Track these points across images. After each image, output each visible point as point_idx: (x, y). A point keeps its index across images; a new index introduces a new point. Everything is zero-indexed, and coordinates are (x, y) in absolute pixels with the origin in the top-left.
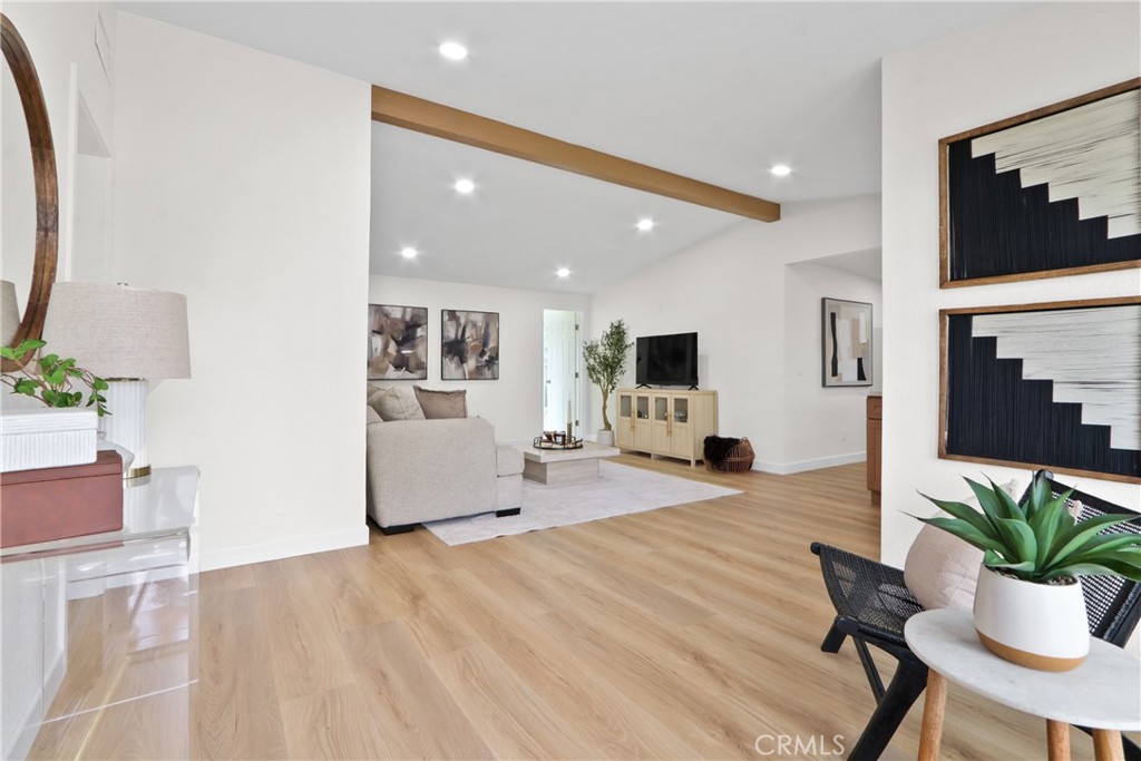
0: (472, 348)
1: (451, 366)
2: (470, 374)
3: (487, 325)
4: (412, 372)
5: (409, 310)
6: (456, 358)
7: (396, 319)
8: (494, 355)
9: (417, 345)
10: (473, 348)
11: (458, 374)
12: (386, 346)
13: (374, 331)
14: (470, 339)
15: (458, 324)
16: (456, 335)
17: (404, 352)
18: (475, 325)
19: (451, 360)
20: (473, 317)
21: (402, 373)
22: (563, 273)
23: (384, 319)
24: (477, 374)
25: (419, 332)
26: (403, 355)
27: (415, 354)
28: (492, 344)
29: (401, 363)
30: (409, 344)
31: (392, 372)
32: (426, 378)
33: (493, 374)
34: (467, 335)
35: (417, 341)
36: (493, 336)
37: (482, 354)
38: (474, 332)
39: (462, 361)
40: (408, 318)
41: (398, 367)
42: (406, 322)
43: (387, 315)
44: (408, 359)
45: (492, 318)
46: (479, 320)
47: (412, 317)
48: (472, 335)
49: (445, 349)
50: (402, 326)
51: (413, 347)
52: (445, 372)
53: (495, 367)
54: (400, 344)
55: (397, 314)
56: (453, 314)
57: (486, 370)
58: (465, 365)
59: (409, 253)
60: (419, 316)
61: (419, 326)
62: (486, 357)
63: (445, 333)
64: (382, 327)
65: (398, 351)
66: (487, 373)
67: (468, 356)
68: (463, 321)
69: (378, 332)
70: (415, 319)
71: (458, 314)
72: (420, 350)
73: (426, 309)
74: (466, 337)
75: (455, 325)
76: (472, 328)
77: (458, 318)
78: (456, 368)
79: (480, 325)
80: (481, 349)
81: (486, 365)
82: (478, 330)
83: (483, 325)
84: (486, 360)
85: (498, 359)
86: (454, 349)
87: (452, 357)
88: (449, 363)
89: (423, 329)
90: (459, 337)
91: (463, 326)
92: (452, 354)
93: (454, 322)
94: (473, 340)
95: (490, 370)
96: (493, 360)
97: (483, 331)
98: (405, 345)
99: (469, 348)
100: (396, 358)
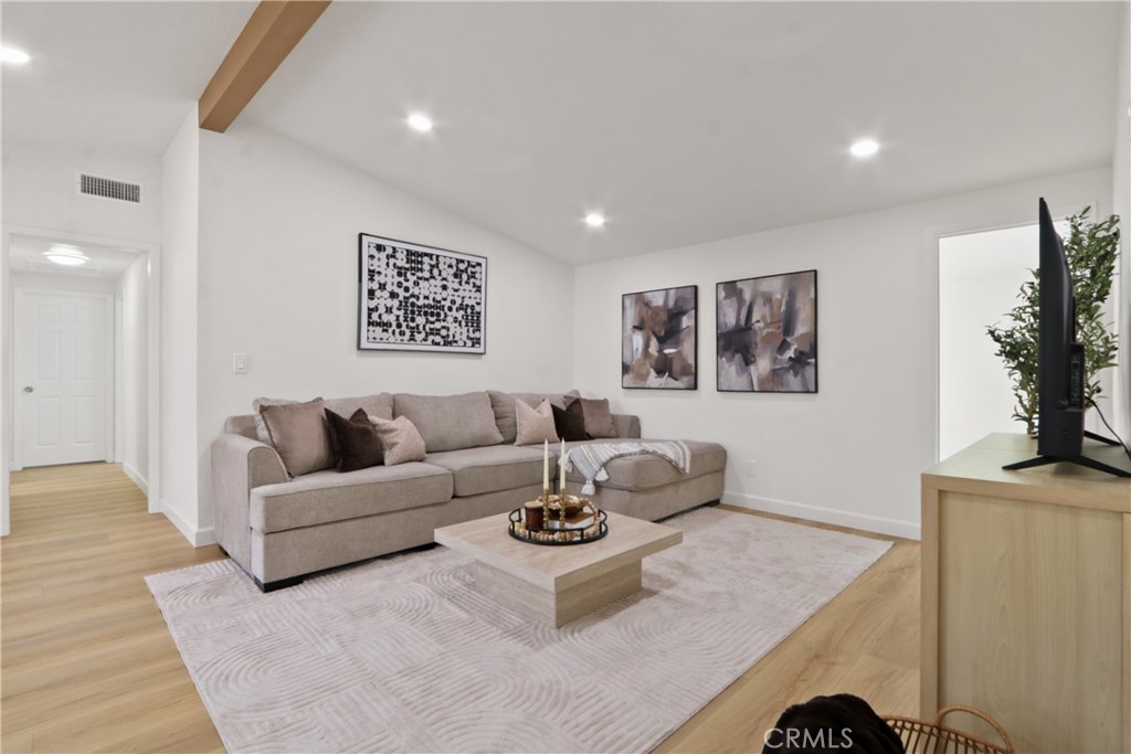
0: (763, 339)
1: (731, 369)
2: (762, 381)
3: (791, 296)
4: (676, 379)
5: (672, 293)
6: (738, 357)
7: (657, 307)
8: (806, 349)
9: (683, 341)
10: (768, 339)
11: (742, 382)
12: (647, 345)
13: (635, 327)
14: (761, 324)
15: (741, 301)
16: (738, 320)
17: (667, 351)
18: (768, 299)
19: (730, 360)
20: (765, 286)
21: (665, 380)
22: (865, 148)
23: (646, 309)
24: (772, 384)
25: (686, 321)
26: (666, 355)
27: (679, 353)
28: (802, 329)
29: (664, 367)
30: (673, 340)
31: (653, 379)
32: (695, 387)
33: (804, 382)
34: (756, 316)
35: (683, 335)
36: (804, 314)
37: (783, 346)
38: (767, 311)
39: (748, 360)
40: (671, 304)
41: (660, 372)
42: (669, 311)
43: (647, 305)
44: (671, 359)
45: (802, 281)
46: (776, 289)
47: (676, 302)
48: (763, 318)
49: (721, 343)
50: (664, 317)
51: (677, 344)
52: (721, 379)
53: (810, 371)
54: (662, 341)
55: (658, 301)
56: (731, 288)
57: (790, 376)
58: (752, 368)
59: (595, 220)
60: (684, 298)
61: (684, 313)
62: (790, 353)
63: (721, 319)
64: (642, 321)
65: (660, 351)
66: (793, 381)
67: (757, 352)
68: (747, 296)
69: (638, 328)
70: (680, 304)
71: (739, 285)
72: (688, 347)
73: (696, 288)
74: (754, 319)
75: (736, 305)
76: (764, 305)
77: (741, 291)
78: (738, 373)
79: (779, 296)
80: (781, 338)
81: (791, 367)
82: (775, 307)
83: (783, 296)
84: (790, 358)
85: (816, 357)
86: (736, 343)
87: (733, 356)
88: (726, 365)
89: (690, 317)
90: (743, 322)
91: (748, 303)
92: (731, 351)
93: (734, 299)
94: (767, 325)
95: (799, 377)
96: (807, 356)
97: (783, 308)
98: (668, 342)
99: (758, 339)
100: (657, 360)
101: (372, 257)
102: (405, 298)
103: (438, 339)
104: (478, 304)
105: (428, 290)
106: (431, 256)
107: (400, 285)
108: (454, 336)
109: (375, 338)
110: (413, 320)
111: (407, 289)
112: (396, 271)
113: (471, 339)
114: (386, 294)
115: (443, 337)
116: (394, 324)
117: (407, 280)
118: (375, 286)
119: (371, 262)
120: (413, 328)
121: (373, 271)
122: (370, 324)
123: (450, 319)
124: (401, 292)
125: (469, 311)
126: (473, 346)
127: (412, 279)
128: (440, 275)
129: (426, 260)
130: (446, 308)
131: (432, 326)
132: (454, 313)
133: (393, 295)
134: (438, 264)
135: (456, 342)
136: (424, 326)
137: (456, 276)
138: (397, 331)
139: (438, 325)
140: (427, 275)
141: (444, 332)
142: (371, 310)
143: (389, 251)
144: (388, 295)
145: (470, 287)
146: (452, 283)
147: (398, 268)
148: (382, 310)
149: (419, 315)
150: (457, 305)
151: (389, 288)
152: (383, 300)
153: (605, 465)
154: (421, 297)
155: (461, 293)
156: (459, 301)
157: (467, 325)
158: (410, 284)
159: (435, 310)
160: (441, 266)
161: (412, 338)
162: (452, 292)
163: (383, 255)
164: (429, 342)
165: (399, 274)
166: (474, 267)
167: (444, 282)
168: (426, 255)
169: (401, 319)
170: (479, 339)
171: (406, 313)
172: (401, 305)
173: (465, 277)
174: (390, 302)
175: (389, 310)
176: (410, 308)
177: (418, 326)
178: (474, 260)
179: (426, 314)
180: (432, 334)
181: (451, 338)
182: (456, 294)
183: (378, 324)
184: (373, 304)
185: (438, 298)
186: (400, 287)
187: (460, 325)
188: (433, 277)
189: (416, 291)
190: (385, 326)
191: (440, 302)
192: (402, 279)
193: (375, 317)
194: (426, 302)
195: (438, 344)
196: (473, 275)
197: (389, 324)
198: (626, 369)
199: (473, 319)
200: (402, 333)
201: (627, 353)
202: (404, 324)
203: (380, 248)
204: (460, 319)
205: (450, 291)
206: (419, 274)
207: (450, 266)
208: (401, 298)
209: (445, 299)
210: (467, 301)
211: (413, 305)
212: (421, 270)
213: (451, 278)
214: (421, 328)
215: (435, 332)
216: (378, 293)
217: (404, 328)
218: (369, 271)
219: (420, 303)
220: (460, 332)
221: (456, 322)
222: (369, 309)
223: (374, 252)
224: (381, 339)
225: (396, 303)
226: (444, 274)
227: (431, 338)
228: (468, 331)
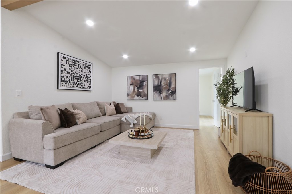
1: (156, 95)
2: (164, 98)
3: (171, 79)
4: (142, 97)
5: (141, 76)
6: (158, 92)
7: (137, 80)
8: (174, 90)
9: (144, 88)
10: (165, 88)
11: (159, 98)
12: (134, 89)
13: (131, 84)
14: (164, 85)
15: (159, 79)
16: (158, 84)
17: (140, 91)
18: (165, 79)
19: (156, 93)
20: (164, 76)
21: (139, 98)
22: (193, 50)
23: (134, 80)
24: (166, 98)
25: (145, 83)
27: (143, 91)
28: (173, 86)
29: (139, 94)
30: (141, 88)
31: (136, 97)
32: (147, 99)
33: (174, 98)
34: (162, 83)
35: (144, 87)
36: (173, 83)
37: (169, 90)
38: (165, 82)
39: (161, 93)
40: (141, 79)
41: (138, 96)
42: (140, 81)
43: (134, 79)
44: (141, 93)
45: (173, 76)
46: (167, 77)
47: (142, 79)
48: (164, 83)
49: (154, 89)
50: (139, 82)
51: (143, 89)
52: (154, 97)
53: (174, 95)
54: (138, 88)
55: (137, 78)
56: (156, 76)
57: (170, 96)
58: (162, 95)
59: (125, 57)
60: (144, 78)
61: (144, 81)
62: (170, 91)
63: (154, 83)
64: (133, 83)
65: (138, 91)
66: (171, 98)
67: (163, 91)
68: (160, 78)
69: (132, 85)
70: (143, 79)
71: (158, 75)
72: (145, 90)
73: (147, 75)
74: (162, 84)
75: (158, 80)
76: (164, 80)
77: (159, 77)
78: (158, 96)
79: (168, 79)
80: (168, 88)
81: (171, 94)
82: (167, 81)
83: (169, 79)
84: (170, 92)
85: (176, 92)
86: (158, 89)
87: (157, 92)
88: (155, 94)
89: (146, 82)
90: (159, 84)
91: (160, 80)
92: (157, 91)
93: (157, 79)
94: (165, 85)
95: (172, 96)
96: (174, 92)
97: (169, 81)
98: (140, 88)
99: (163, 88)
100: (137, 93)
101: (62, 60)
102: (71, 74)
103: (80, 86)
104: (90, 76)
105: (78, 72)
106: (78, 61)
107: (70, 69)
108: (84, 86)
109: (63, 86)
110: (74, 80)
111: (72, 71)
112: (69, 65)
113: (89, 87)
114: (66, 72)
115: (82, 86)
116: (68, 81)
117: (72, 68)
118: (63, 69)
119: (62, 62)
120: (73, 83)
121: (62, 65)
122: (61, 81)
123: (83, 81)
124: (70, 72)
125: (88, 78)
126: (89, 89)
127: (73, 68)
128: (81, 67)
129: (77, 62)
130: (82, 77)
131: (79, 82)
132: (84, 79)
133: (68, 73)
134: (80, 64)
135: (85, 87)
136: (77, 82)
137: (85, 68)
138: (69, 84)
139: (80, 82)
140: (77, 67)
141: (82, 84)
142: (62, 77)
143: (67, 59)
144: (67, 72)
145: (88, 71)
146: (84, 70)
147: (70, 64)
148: (65, 77)
149: (75, 79)
150: (85, 76)
151: (67, 70)
152: (65, 74)
153: (136, 119)
154: (76, 74)
155: (86, 73)
156: (86, 76)
157: (88, 83)
158: (73, 70)
159: (79, 78)
160: (81, 65)
161: (73, 86)
162: (84, 73)
163: (65, 60)
164: (78, 87)
165: (70, 66)
166: (89, 66)
167: (82, 70)
168: (77, 61)
169: (70, 80)
170: (91, 87)
171: (72, 78)
172: (70, 76)
173: (87, 68)
174: (67, 75)
175: (67, 77)
176: (73, 77)
177: (75, 82)
178: (89, 64)
179: (77, 79)
180: (79, 85)
181: (83, 86)
182: (85, 73)
183: (64, 81)
184: (62, 75)
185: (80, 74)
186: (70, 70)
187: (86, 82)
188: (79, 68)
189: (74, 71)
190: (66, 82)
191: (81, 75)
192: (70, 68)
193: (63, 79)
194: (77, 75)
195: (80, 88)
196: (89, 68)
197: (67, 82)
198: (128, 95)
199: (89, 81)
200: (71, 84)
201: (128, 91)
202: (71, 82)
203: (64, 58)
204: (86, 81)
205: (83, 72)
206: (75, 67)
207: (83, 65)
208: (70, 74)
209: (82, 75)
210: (88, 76)
211: (74, 76)
212: (76, 65)
213: (83, 69)
214: (76, 83)
215: (79, 84)
216: (64, 72)
217: (71, 83)
218: (61, 64)
219: (75, 75)
220: (86, 84)
221: (85, 81)
222: (61, 77)
223: (62, 59)
224: (65, 86)
225: (69, 75)
226: (82, 67)
227: (78, 86)
228: (88, 84)
